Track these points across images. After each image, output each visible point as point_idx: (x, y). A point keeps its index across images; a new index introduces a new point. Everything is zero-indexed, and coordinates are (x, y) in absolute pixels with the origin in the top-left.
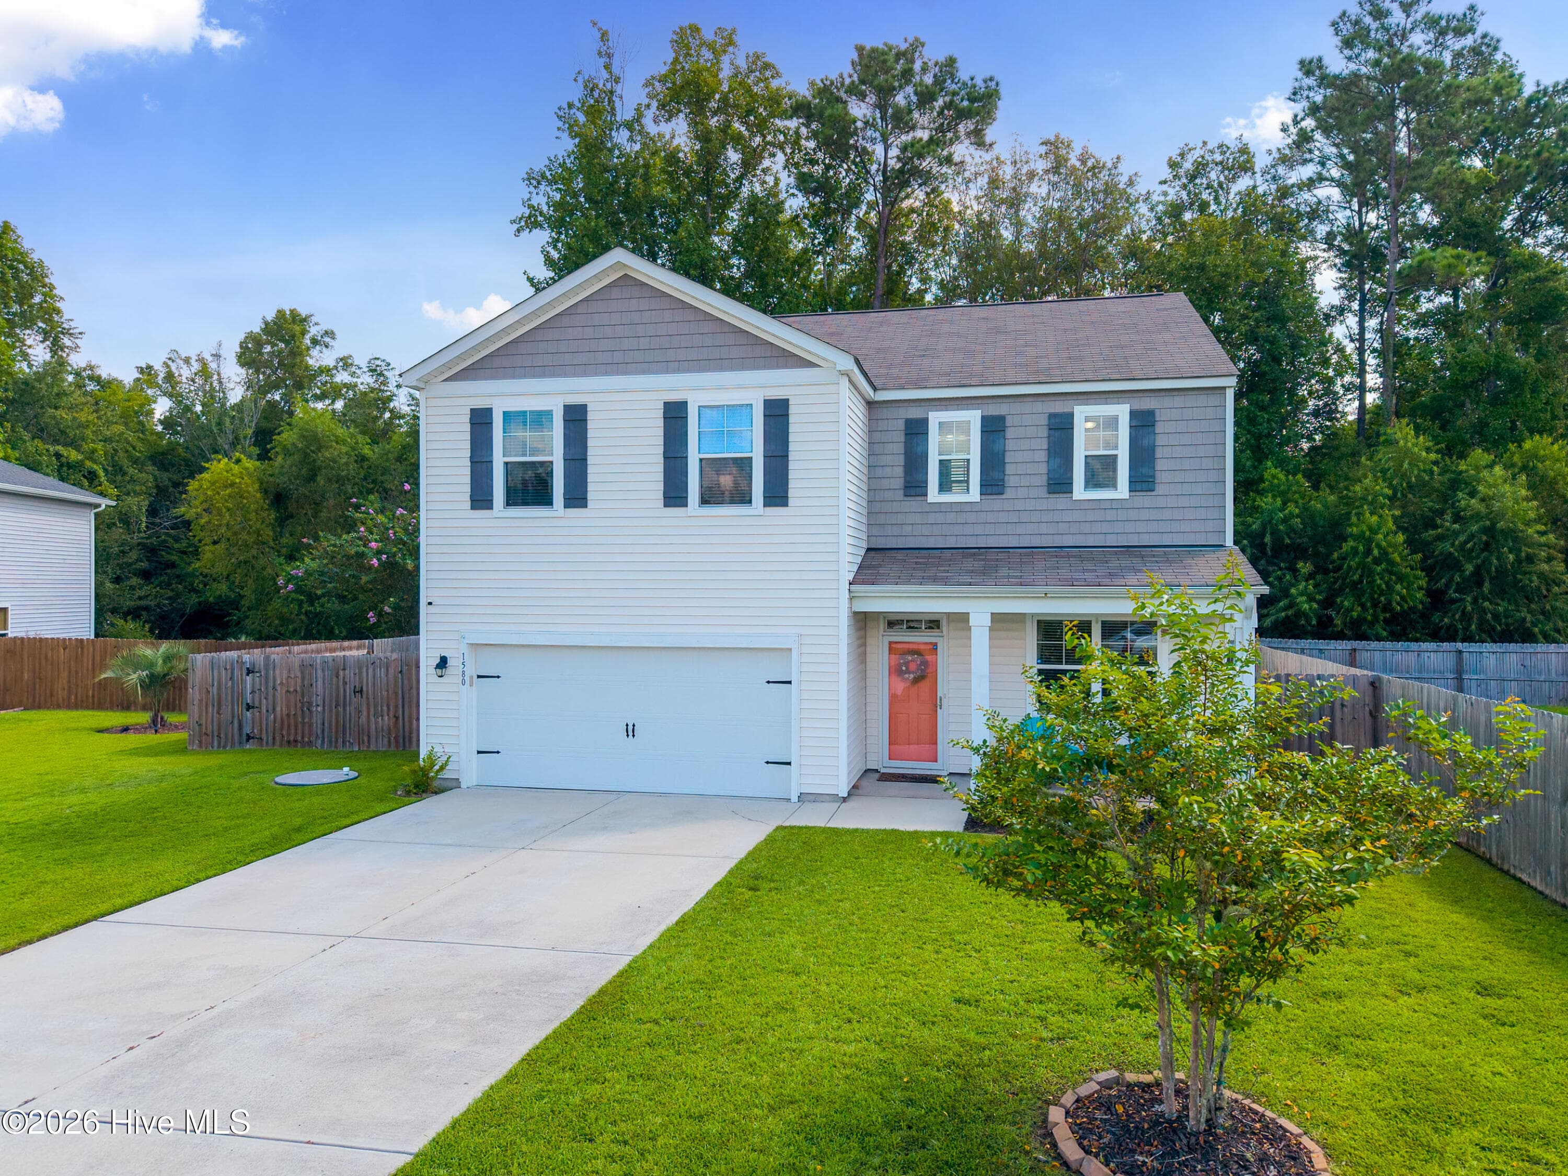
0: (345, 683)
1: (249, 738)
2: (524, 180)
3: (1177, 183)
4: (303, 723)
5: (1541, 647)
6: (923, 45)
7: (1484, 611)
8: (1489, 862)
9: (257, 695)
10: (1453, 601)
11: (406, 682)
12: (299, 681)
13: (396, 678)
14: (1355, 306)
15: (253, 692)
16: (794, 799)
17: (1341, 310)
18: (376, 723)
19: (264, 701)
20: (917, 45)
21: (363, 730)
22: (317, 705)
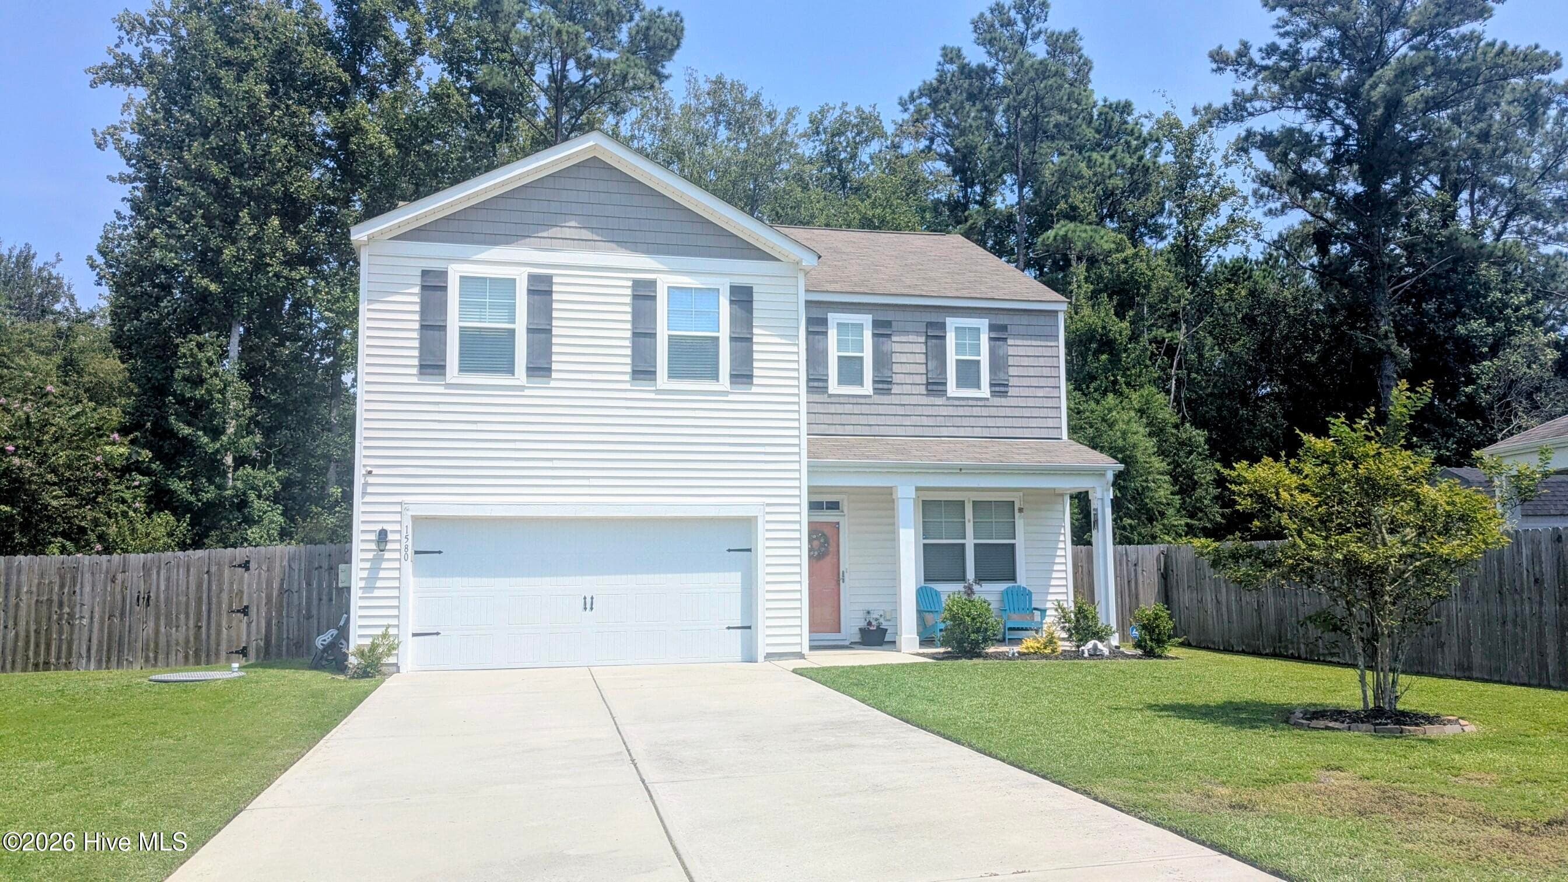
0: (124, 588)
11: (215, 583)
13: (200, 580)
16: (761, 659)
18: (168, 635)
21: (148, 645)
22: (82, 617)
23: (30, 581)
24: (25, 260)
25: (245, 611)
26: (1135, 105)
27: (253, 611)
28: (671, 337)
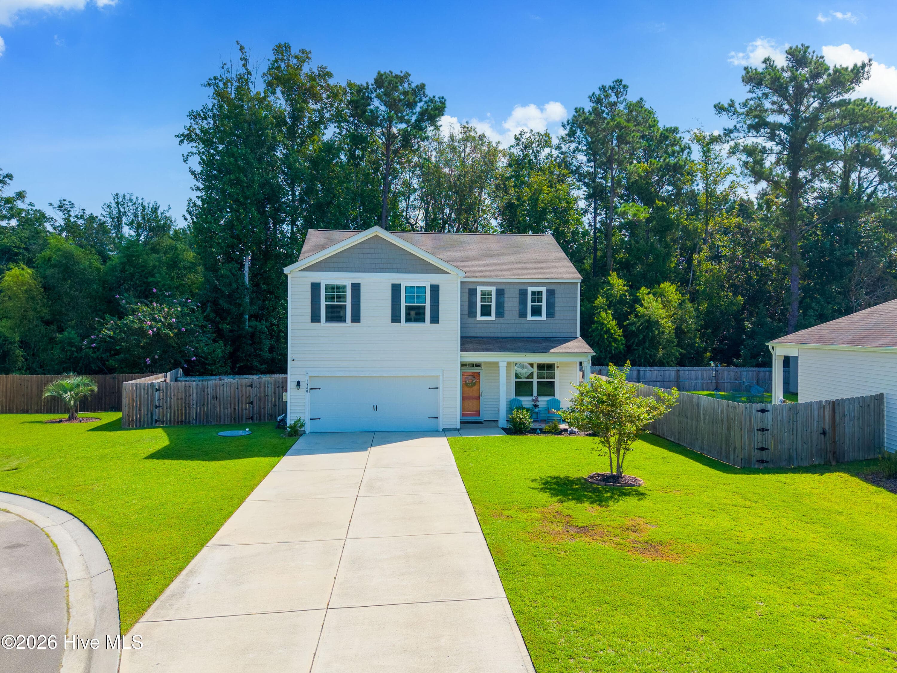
0: (208, 394)
1: (156, 421)
2: (188, 116)
3: (518, 147)
4: (186, 413)
5: (667, 368)
6: (410, 75)
7: (646, 353)
8: (659, 436)
9: (161, 401)
10: (635, 350)
11: (240, 392)
12: (183, 394)
13: (235, 391)
14: (591, 210)
15: (159, 400)
16: (441, 430)
17: (586, 211)
18: (224, 412)
19: (165, 404)
20: (407, 75)
21: (217, 415)
22: (193, 405)
23: (174, 391)
24: (155, 210)
25: (252, 403)
26: (680, 129)
27: (255, 402)
28: (406, 306)
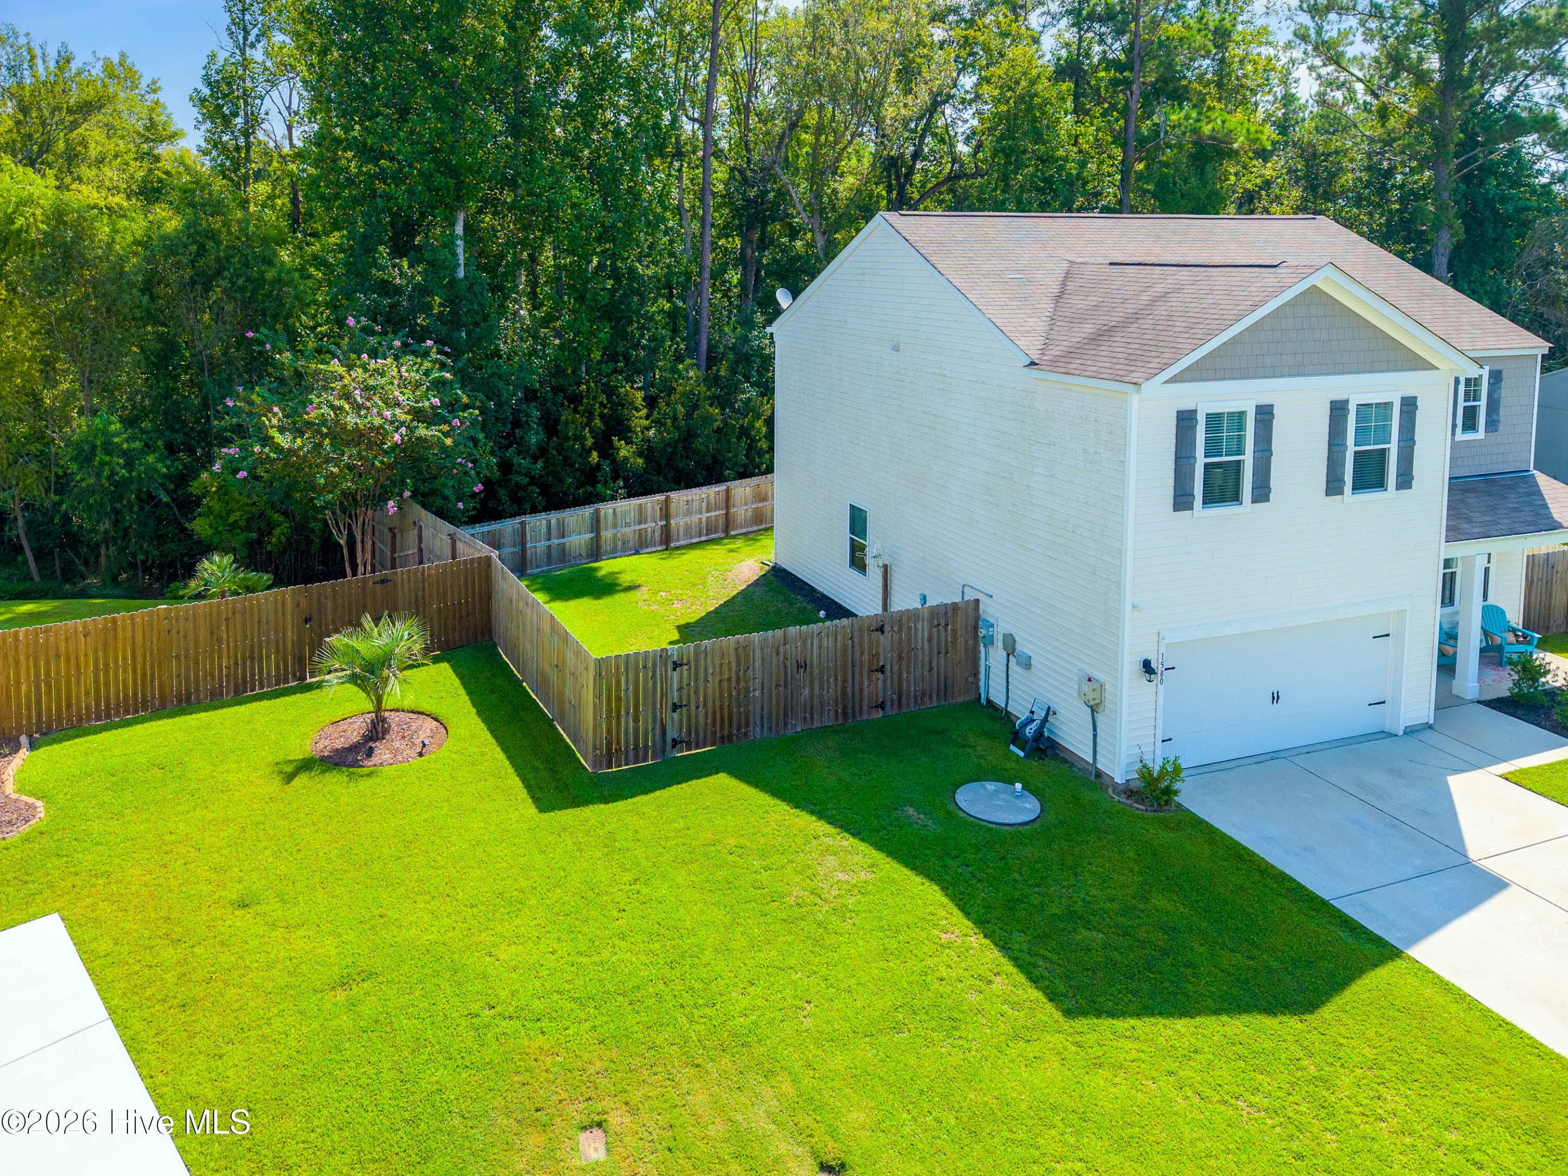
0: (786, 660)
1: (675, 743)
4: (739, 713)
9: (685, 691)
11: (857, 648)
12: (734, 666)
13: (845, 645)
15: (680, 689)
16: (1399, 732)
18: (821, 697)
19: (693, 697)
21: (805, 708)
22: (755, 690)
23: (713, 662)
25: (882, 670)
27: (888, 668)
28: (1356, 453)
